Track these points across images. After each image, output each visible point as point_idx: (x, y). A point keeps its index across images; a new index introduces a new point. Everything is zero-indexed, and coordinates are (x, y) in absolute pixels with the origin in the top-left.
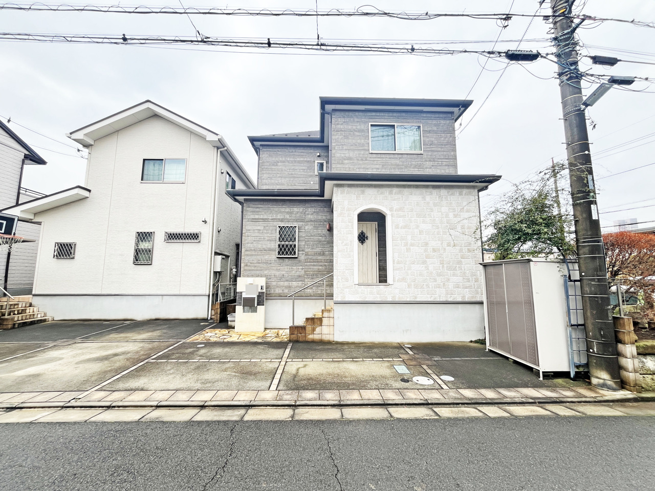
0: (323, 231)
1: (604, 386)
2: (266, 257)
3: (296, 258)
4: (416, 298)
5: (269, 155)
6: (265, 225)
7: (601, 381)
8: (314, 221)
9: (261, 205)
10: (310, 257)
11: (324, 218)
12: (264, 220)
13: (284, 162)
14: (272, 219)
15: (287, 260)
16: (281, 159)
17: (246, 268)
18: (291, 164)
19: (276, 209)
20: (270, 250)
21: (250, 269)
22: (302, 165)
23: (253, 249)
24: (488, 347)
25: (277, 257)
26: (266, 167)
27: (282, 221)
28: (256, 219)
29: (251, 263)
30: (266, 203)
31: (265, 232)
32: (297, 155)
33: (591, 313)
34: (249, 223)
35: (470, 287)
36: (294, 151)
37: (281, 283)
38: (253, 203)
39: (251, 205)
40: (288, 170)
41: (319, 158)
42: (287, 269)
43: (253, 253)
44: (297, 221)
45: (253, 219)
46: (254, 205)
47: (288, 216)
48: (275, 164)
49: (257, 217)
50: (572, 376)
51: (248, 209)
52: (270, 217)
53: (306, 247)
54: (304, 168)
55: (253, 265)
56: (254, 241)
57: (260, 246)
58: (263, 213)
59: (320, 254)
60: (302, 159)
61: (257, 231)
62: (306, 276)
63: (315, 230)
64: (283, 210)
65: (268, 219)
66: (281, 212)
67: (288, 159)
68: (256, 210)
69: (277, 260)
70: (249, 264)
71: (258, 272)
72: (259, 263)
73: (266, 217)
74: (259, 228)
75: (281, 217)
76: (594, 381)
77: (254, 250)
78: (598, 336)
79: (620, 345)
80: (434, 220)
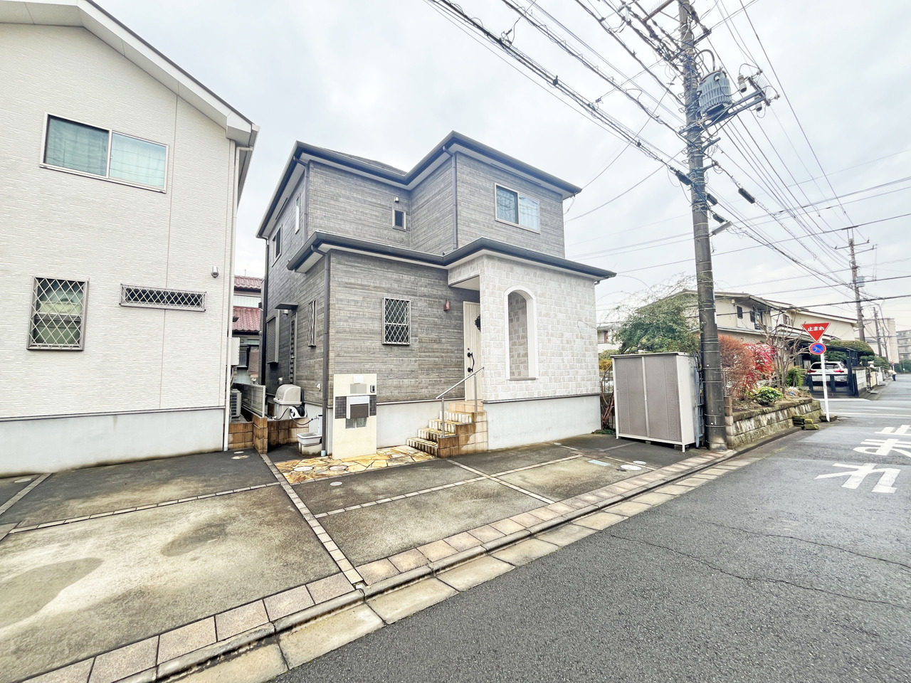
0: (439, 310)
1: (720, 448)
2: (368, 343)
3: (408, 345)
4: (555, 393)
5: (325, 181)
6: (365, 294)
7: (719, 445)
8: (429, 296)
9: (358, 263)
10: (424, 345)
11: (440, 293)
12: (363, 287)
13: (348, 198)
14: (375, 287)
15: (396, 348)
16: (343, 192)
17: (338, 359)
18: (359, 204)
19: (380, 273)
20: (373, 332)
21: (345, 361)
22: (375, 208)
23: (347, 330)
24: (618, 435)
25: (384, 344)
26: (320, 199)
27: (388, 292)
28: (350, 284)
29: (345, 352)
30: (366, 261)
31: (366, 305)
32: (367, 193)
33: (714, 395)
34: (340, 288)
35: (591, 381)
36: (363, 184)
37: (389, 382)
38: (346, 258)
39: (343, 261)
40: (355, 212)
41: (397, 204)
42: (396, 361)
43: (348, 336)
44: (407, 293)
45: (347, 283)
46: (347, 261)
47: (395, 286)
48: (335, 197)
49: (352, 281)
50: (697, 445)
51: (339, 266)
52: (372, 284)
53: (420, 330)
54: (377, 214)
55: (348, 355)
56: (350, 317)
57: (358, 326)
58: (361, 276)
59: (435, 341)
60: (374, 200)
61: (353, 303)
62: (420, 372)
63: (430, 309)
64: (390, 276)
65: (369, 286)
66: (386, 278)
67: (355, 196)
68: (351, 270)
69: (383, 347)
70: (342, 354)
71: (356, 366)
72: (358, 352)
73: (366, 283)
74: (356, 298)
75: (387, 286)
76: (714, 446)
77: (350, 332)
78: (718, 412)
79: (726, 418)
80: (567, 310)
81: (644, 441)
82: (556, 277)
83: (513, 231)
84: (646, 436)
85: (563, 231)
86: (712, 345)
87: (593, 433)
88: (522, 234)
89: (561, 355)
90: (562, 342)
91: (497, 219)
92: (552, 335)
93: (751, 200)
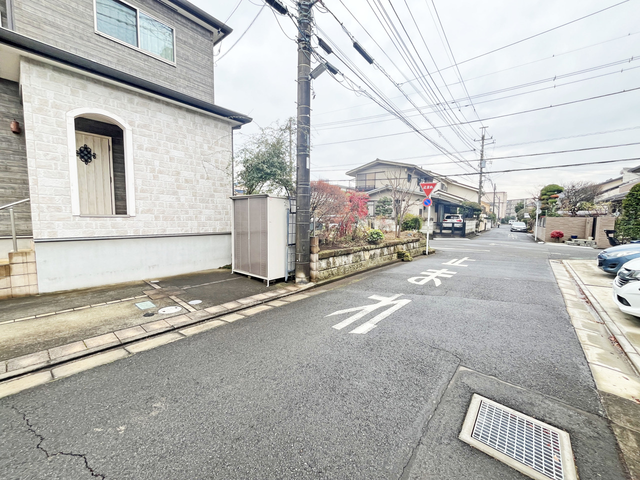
0: (6, 132)
1: (302, 282)
4: (165, 231)
7: (300, 279)
11: (6, 110)
24: (233, 270)
33: (300, 235)
35: (221, 219)
50: (286, 280)
76: (297, 280)
78: (302, 250)
79: (312, 255)
80: (187, 148)
81: (247, 276)
82: (169, 110)
83: (130, 54)
84: (248, 271)
85: (213, 72)
86: (302, 189)
87: (220, 268)
88: (145, 60)
89: (175, 193)
90: (177, 180)
91: (96, 30)
92: (161, 172)
93: (370, 61)
